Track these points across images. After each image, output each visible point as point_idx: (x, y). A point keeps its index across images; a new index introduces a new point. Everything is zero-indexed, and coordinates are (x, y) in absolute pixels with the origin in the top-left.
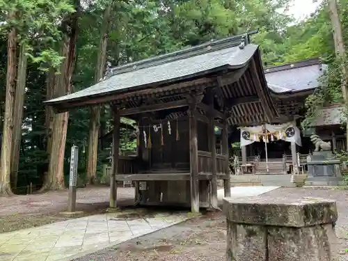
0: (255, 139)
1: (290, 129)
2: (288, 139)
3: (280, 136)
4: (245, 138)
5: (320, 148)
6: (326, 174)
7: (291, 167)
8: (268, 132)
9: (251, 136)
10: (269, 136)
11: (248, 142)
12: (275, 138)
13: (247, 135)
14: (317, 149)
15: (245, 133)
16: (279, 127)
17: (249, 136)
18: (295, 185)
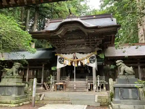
0: (68, 63)
1: (92, 58)
3: (85, 62)
4: (60, 62)
5: (124, 72)
6: (131, 97)
7: (92, 86)
8: (77, 58)
9: (65, 61)
10: (78, 62)
11: (62, 66)
12: (82, 63)
13: (62, 60)
14: (122, 73)
15: (60, 58)
16: (85, 56)
17: (63, 61)
18: (99, 104)
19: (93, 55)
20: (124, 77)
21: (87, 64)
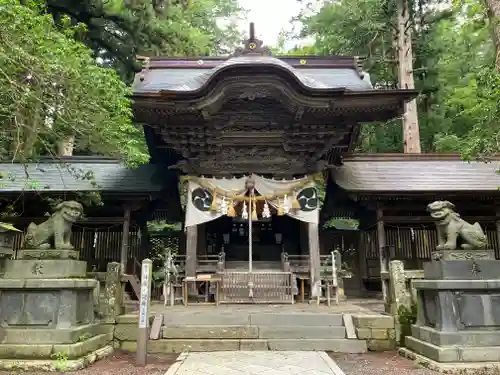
0: (225, 208)
1: (308, 192)
2: (302, 216)
3: (285, 207)
4: (199, 205)
5: (460, 240)
8: (256, 192)
9: (216, 201)
10: (260, 205)
11: (206, 217)
12: (273, 211)
13: (204, 199)
15: (200, 192)
16: (285, 185)
17: (209, 201)
18: (363, 346)
19: (312, 185)
20: (461, 257)
21: (291, 214)
